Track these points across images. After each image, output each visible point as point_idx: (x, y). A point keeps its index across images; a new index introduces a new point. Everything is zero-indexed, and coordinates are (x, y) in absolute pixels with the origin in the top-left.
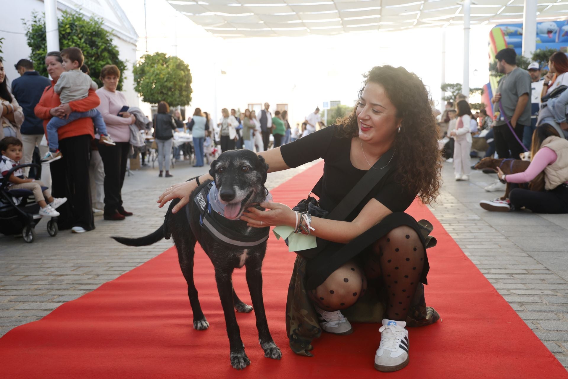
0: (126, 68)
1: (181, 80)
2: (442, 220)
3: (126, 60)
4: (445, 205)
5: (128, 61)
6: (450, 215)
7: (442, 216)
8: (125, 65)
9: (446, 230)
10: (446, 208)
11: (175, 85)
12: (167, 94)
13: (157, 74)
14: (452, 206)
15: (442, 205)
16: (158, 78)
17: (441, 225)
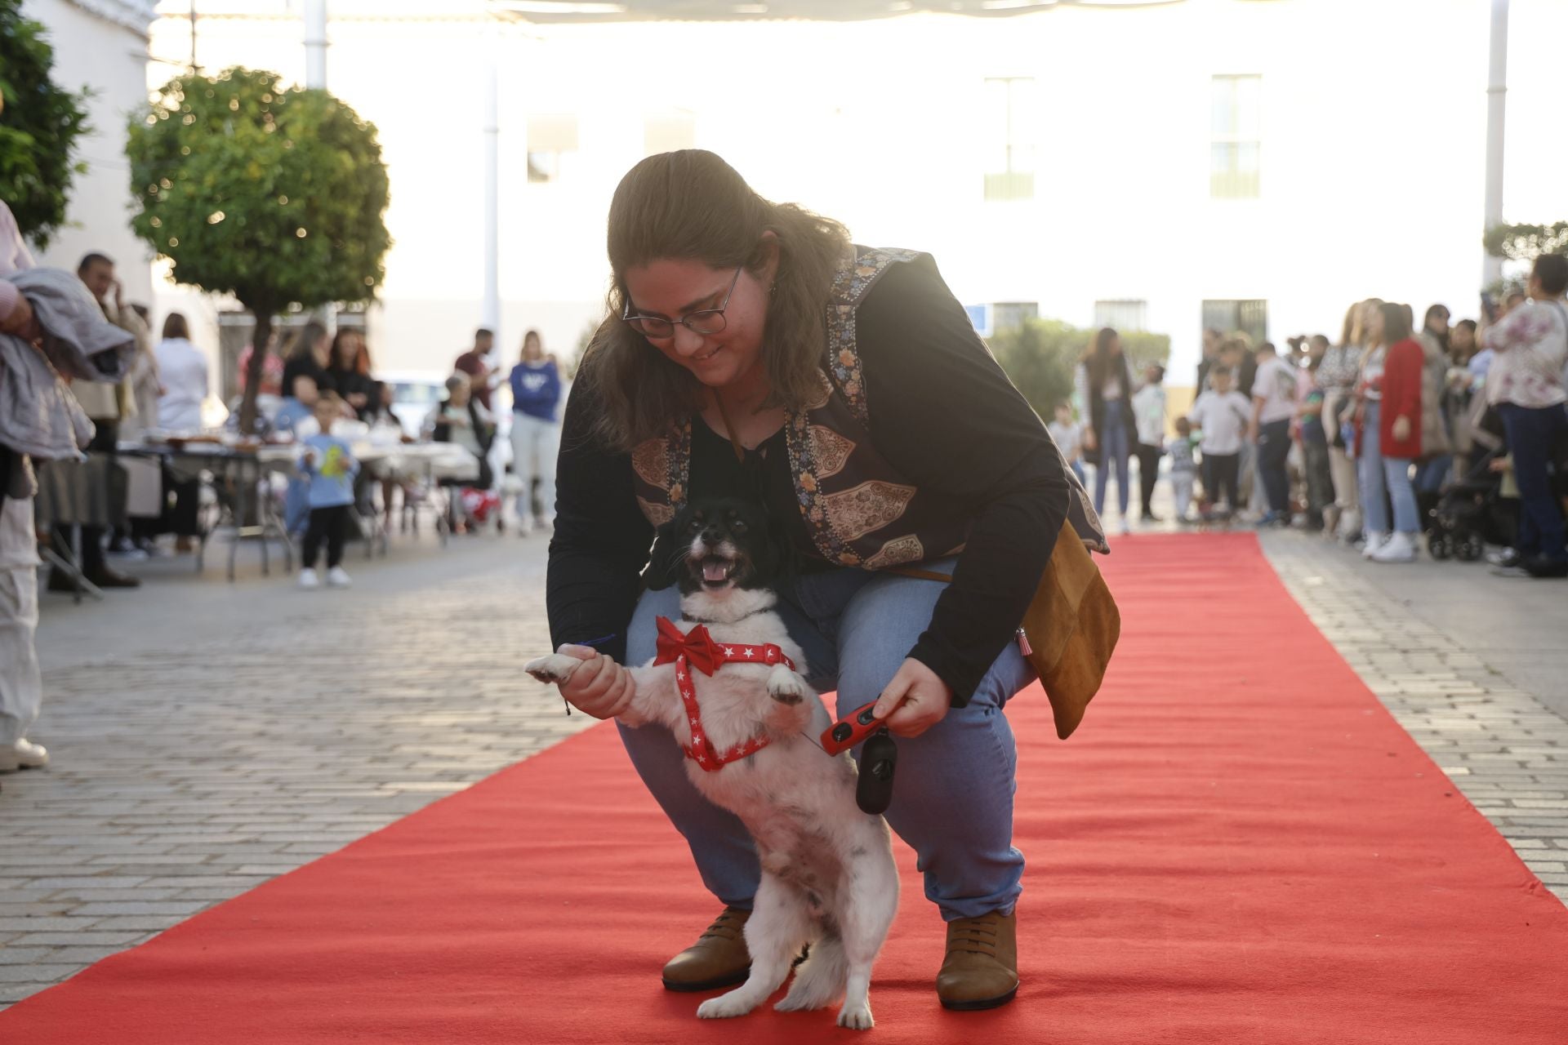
0: (83, 124)
1: (339, 190)
2: (1508, 822)
3: (85, 88)
4: (1518, 753)
5: (93, 94)
6: (1546, 799)
7: (1508, 803)
8: (80, 109)
9: (1532, 867)
10: (1522, 765)
11: (312, 210)
12: (275, 250)
13: (234, 163)
14: (1550, 758)
15: (1503, 751)
16: (239, 181)
17: (1507, 846)
